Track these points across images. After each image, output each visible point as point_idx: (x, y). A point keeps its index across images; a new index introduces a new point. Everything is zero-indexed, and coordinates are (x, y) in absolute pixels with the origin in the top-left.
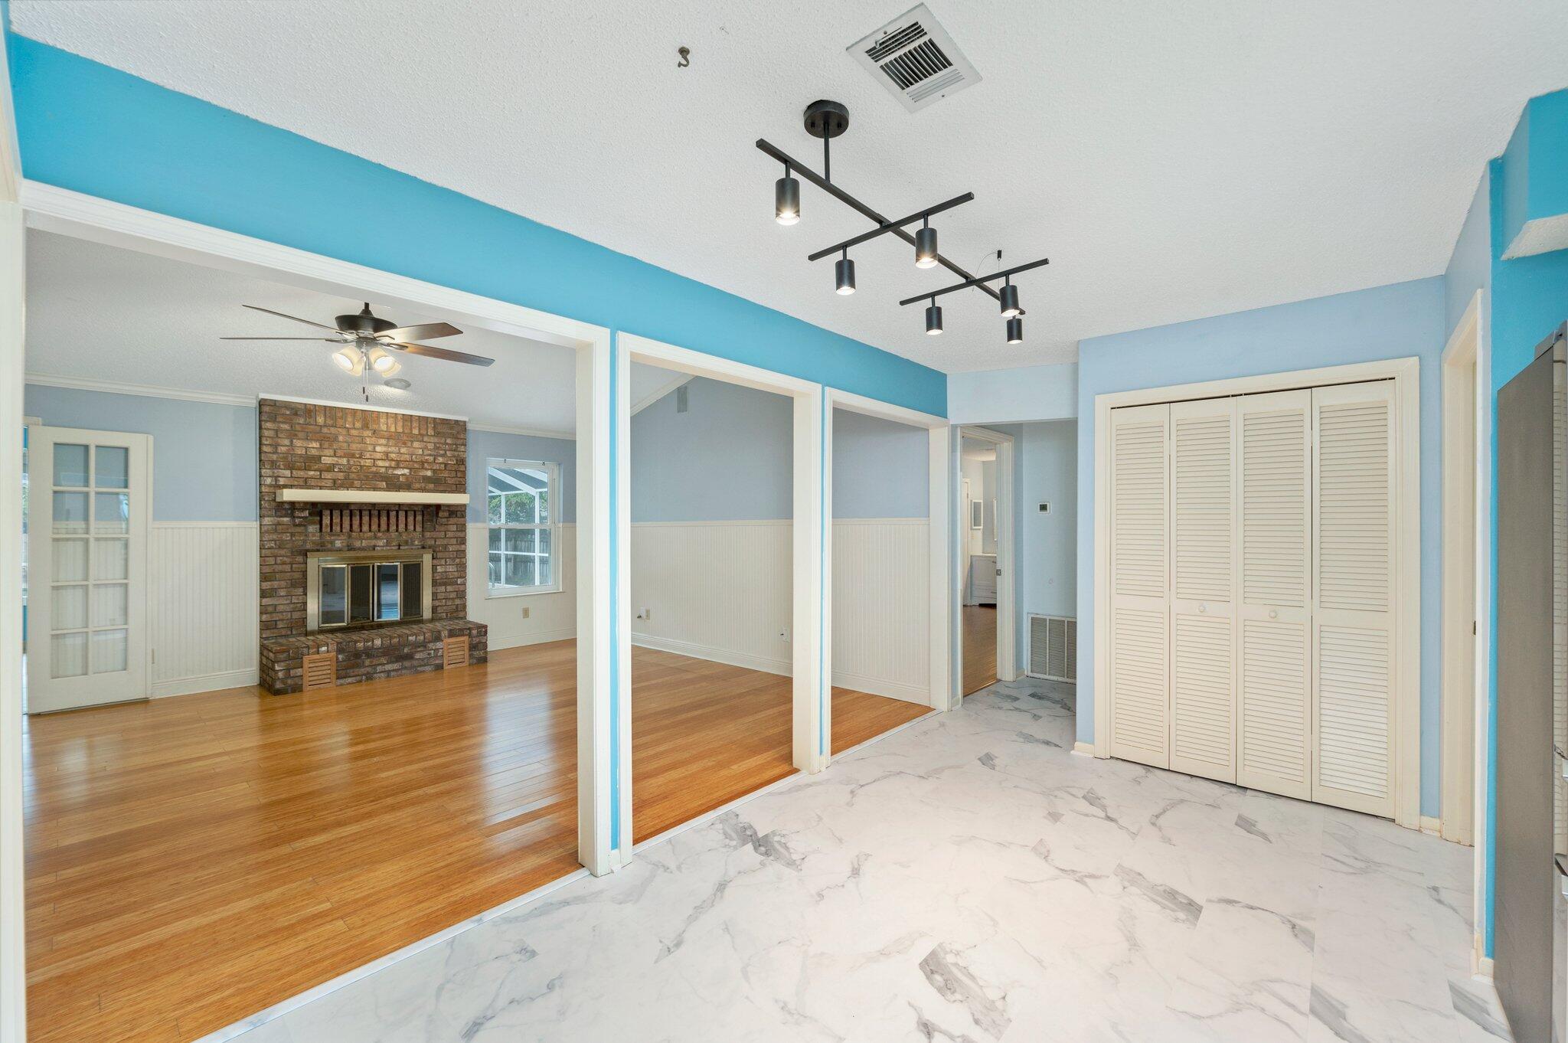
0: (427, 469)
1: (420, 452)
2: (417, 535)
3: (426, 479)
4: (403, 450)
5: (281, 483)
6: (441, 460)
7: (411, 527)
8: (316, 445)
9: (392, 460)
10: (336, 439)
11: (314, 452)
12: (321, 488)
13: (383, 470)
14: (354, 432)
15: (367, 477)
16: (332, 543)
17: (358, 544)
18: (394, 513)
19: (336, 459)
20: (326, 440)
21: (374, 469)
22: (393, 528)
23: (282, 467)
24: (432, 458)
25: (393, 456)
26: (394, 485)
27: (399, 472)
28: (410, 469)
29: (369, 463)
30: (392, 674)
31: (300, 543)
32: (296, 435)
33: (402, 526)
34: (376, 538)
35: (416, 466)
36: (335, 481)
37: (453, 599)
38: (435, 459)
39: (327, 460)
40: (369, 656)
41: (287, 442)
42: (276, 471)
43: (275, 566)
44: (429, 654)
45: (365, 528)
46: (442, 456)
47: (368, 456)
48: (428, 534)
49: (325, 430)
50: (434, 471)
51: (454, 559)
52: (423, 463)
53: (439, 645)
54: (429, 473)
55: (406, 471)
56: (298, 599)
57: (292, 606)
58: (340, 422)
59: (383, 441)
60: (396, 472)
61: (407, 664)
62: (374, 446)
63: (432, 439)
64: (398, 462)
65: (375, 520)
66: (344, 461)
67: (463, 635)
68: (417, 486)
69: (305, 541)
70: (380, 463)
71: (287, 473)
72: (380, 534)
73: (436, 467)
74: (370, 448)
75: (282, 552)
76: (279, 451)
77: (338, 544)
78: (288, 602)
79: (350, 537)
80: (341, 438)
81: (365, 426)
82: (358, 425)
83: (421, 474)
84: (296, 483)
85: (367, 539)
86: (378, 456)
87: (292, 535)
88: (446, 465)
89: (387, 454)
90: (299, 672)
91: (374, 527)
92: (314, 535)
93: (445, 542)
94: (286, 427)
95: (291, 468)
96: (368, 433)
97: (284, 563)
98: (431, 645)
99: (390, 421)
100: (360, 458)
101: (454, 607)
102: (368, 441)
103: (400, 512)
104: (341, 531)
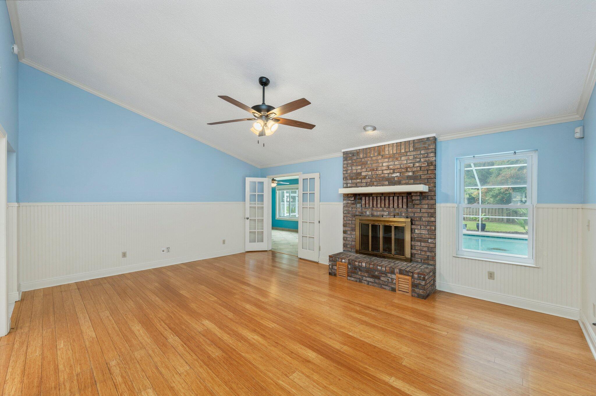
0: (409, 172)
1: (405, 162)
2: (404, 210)
3: (409, 177)
4: (396, 163)
5: (349, 186)
6: (417, 164)
7: (400, 206)
8: (360, 167)
9: (391, 169)
10: (367, 163)
11: (359, 171)
12: (362, 187)
13: (387, 175)
14: (374, 158)
15: (379, 179)
16: (366, 212)
17: (375, 213)
18: (392, 197)
19: (367, 173)
20: (363, 164)
21: (382, 175)
22: (391, 206)
23: (349, 179)
24: (412, 164)
25: (391, 167)
26: (392, 182)
27: (394, 175)
28: (400, 173)
29: (380, 172)
30: (370, 283)
31: (355, 212)
32: (353, 164)
33: (396, 205)
34: (383, 211)
35: (403, 170)
36: (366, 183)
37: (425, 251)
38: (414, 165)
39: (364, 174)
40: (360, 270)
41: (350, 168)
42: (347, 181)
43: (347, 221)
44: (388, 280)
45: (379, 206)
46: (419, 162)
47: (380, 169)
48: (410, 210)
49: (363, 160)
50: (414, 172)
51: (426, 226)
52: (407, 168)
53: (394, 276)
54: (410, 174)
55: (398, 174)
56: (354, 236)
57: (352, 239)
58: (369, 155)
59: (386, 160)
60: (393, 176)
61: (377, 281)
62: (382, 163)
63: (412, 153)
64: (394, 170)
65: (383, 202)
66: (370, 173)
67: (408, 275)
68: (404, 182)
69: (356, 211)
70: (385, 172)
71: (350, 181)
72: (385, 209)
73: (415, 169)
74: (381, 165)
75: (349, 215)
76: (348, 173)
77: (368, 213)
78: (351, 237)
79: (372, 210)
80: (369, 162)
81: (379, 154)
82: (376, 154)
83: (406, 175)
84: (353, 186)
85: (380, 211)
86: (384, 168)
87: (352, 208)
88: (421, 167)
89: (388, 166)
90: (335, 267)
91: (383, 205)
92: (359, 209)
93: (420, 215)
94: (350, 162)
95: (352, 179)
96: (380, 157)
97: (349, 220)
98: (389, 275)
99: (391, 148)
100: (376, 170)
101: (426, 257)
102: (380, 161)
103: (395, 197)
104: (369, 207)
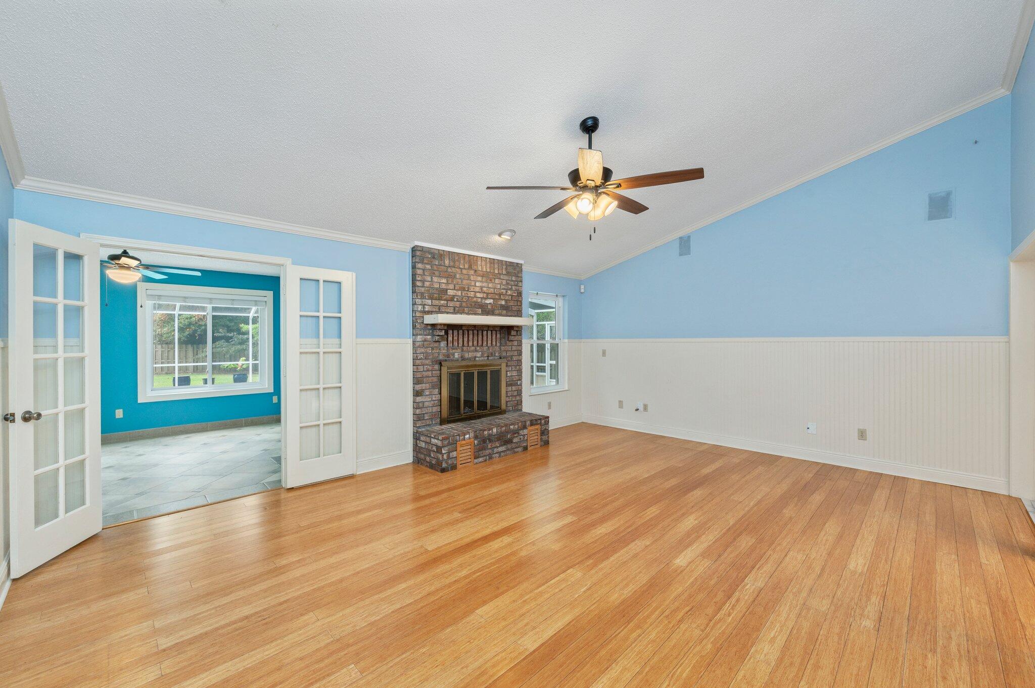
0: (502, 300)
1: (499, 286)
2: (497, 348)
3: (502, 306)
4: (490, 285)
5: (427, 310)
6: (509, 293)
7: (494, 343)
8: (444, 281)
9: (484, 293)
10: (455, 277)
11: (444, 286)
12: (448, 313)
13: (479, 300)
14: (465, 272)
15: (471, 305)
16: (453, 355)
17: (467, 355)
18: (486, 332)
19: (455, 291)
20: (450, 277)
21: (475, 299)
22: (485, 343)
23: (427, 297)
24: (504, 291)
25: (485, 289)
26: (486, 312)
27: (488, 301)
28: (494, 299)
29: (472, 294)
30: (502, 454)
31: (436, 355)
32: (434, 273)
33: (489, 342)
34: (476, 351)
35: (497, 297)
36: (454, 308)
37: (515, 396)
38: (506, 292)
39: (450, 292)
40: (490, 441)
41: (429, 279)
42: (424, 300)
43: (424, 373)
44: (520, 439)
45: (471, 344)
46: (511, 289)
47: (472, 290)
48: (503, 348)
49: (449, 270)
50: (506, 301)
51: (515, 366)
52: (500, 295)
53: (525, 431)
54: (503, 303)
55: (491, 301)
56: (436, 397)
57: (432, 402)
58: (457, 264)
59: (480, 278)
60: (486, 302)
61: (509, 446)
62: (476, 281)
63: (506, 278)
64: (487, 294)
65: (476, 338)
66: (459, 293)
67: (537, 424)
68: (497, 312)
69: (439, 354)
70: (478, 295)
71: (429, 302)
72: (478, 348)
73: (507, 298)
74: (473, 284)
75: (427, 362)
76: (425, 286)
77: (457, 356)
78: (430, 399)
79: (462, 350)
80: (458, 276)
81: (470, 267)
82: (467, 266)
83: (499, 303)
84: (434, 310)
85: (473, 351)
86: (477, 289)
87: (433, 349)
88: (512, 296)
89: (481, 287)
90: (454, 454)
91: (475, 343)
92: (444, 350)
93: (511, 354)
94: (428, 267)
95: (431, 298)
96: (472, 272)
97: (428, 370)
98: (521, 432)
99: (484, 263)
100: (468, 290)
101: (516, 402)
102: (472, 278)
103: (489, 332)
104: (458, 346)
